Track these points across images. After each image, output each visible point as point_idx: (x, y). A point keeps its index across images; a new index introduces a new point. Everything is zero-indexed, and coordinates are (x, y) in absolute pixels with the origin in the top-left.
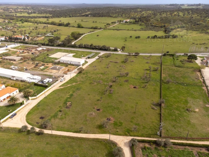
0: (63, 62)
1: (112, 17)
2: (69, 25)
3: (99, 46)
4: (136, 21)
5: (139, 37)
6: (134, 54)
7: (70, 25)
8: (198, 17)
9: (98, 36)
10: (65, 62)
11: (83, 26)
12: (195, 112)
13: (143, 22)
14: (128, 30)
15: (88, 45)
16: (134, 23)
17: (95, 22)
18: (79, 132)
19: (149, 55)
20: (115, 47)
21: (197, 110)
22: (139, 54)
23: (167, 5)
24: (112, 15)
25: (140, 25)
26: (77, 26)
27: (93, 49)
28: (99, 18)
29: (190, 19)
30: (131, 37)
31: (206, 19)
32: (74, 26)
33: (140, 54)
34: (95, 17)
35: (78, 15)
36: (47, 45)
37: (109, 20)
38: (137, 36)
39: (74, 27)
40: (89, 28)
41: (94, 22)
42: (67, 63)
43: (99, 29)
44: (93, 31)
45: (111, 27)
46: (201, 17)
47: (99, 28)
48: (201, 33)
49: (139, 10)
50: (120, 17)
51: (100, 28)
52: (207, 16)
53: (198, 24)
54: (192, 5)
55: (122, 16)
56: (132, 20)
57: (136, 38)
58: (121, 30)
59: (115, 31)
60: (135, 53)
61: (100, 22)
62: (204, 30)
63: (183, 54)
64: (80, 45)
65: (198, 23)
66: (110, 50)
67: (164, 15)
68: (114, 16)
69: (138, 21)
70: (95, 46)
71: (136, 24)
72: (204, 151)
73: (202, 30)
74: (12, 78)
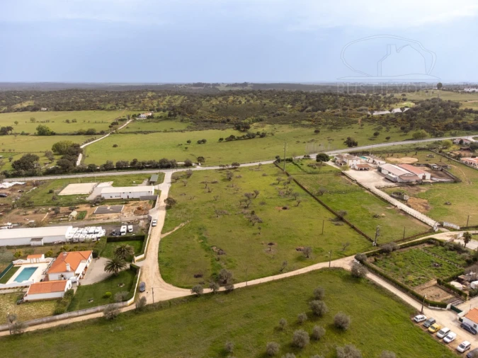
0: (110, 198)
1: (99, 109)
2: (10, 132)
3: (150, 163)
4: (170, 115)
5: (204, 141)
6: (230, 167)
7: (13, 131)
8: (272, 104)
9: (115, 146)
10: (114, 198)
11: (55, 131)
12: (383, 217)
13: (184, 115)
14: (165, 131)
15: (126, 163)
16: (166, 119)
17: (71, 120)
18: (281, 272)
19: (257, 164)
20: (184, 159)
21: (383, 215)
22: (239, 165)
23: (189, 85)
25: (182, 121)
26: (37, 132)
29: (263, 108)
30: (189, 142)
31: (284, 106)
32: (26, 132)
33: (241, 166)
34: (59, 110)
35: (4, 108)
38: (201, 139)
39: (27, 134)
40: (73, 135)
41: (68, 121)
42: (119, 198)
43: (98, 134)
44: (93, 140)
45: (120, 128)
46: (277, 103)
47: (99, 132)
48: (295, 126)
49: (150, 94)
50: (122, 108)
51: (102, 133)
52: (284, 102)
53: (278, 115)
54: (235, 85)
55: (126, 106)
56: (157, 114)
57: (199, 142)
59: (140, 135)
60: (233, 165)
61: (87, 121)
62: (297, 122)
63: (302, 157)
64: (105, 166)
65: (278, 112)
66: (177, 166)
67: (214, 102)
69: (175, 115)
70: (143, 163)
71: (171, 120)
72: (426, 245)
73: (294, 122)
74: (33, 243)
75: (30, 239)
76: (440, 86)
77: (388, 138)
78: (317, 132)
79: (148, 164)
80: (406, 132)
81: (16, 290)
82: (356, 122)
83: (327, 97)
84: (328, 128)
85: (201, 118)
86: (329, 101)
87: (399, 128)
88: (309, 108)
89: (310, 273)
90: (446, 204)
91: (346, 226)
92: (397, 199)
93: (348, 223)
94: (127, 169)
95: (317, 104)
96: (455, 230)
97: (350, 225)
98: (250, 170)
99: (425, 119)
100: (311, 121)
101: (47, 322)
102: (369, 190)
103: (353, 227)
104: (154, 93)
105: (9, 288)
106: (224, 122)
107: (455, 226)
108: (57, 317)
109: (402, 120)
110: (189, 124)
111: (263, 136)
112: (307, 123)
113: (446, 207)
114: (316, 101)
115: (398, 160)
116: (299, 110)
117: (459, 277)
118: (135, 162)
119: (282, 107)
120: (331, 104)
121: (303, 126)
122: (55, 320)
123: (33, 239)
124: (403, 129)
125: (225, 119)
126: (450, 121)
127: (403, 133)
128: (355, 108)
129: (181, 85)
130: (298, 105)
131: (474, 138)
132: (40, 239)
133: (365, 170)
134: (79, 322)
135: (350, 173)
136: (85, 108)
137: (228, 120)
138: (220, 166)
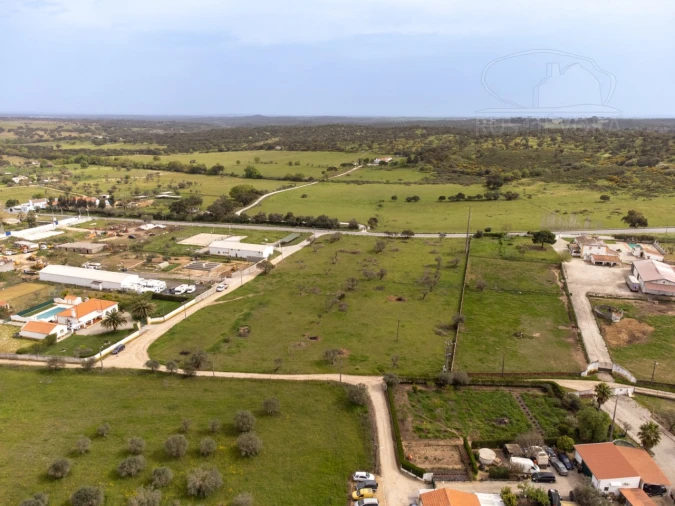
0: (216, 253)
1: (342, 151)
2: (221, 172)
3: (308, 219)
4: (409, 161)
5: (416, 199)
6: (399, 235)
7: (225, 172)
8: (578, 151)
9: (304, 196)
10: (221, 254)
11: (262, 174)
12: (531, 338)
13: (429, 162)
14: (388, 183)
15: (279, 217)
16: (404, 166)
17: (294, 162)
20: (351, 219)
21: (537, 335)
22: (412, 234)
24: (342, 147)
25: (422, 170)
26: (245, 173)
27: (293, 225)
28: (306, 153)
29: (556, 155)
30: (394, 198)
31: (598, 154)
32: (235, 173)
33: (416, 236)
34: (292, 150)
35: (245, 145)
36: (168, 218)
37: (335, 159)
38: (412, 196)
39: (236, 176)
40: (279, 179)
41: (290, 164)
42: (226, 255)
43: (306, 181)
44: (291, 186)
45: (340, 175)
46: (585, 149)
47: (307, 178)
48: (581, 187)
49: (419, 132)
51: (311, 180)
52: (600, 148)
53: (575, 168)
55: (370, 147)
56: (399, 159)
57: (409, 200)
58: (368, 182)
59: (352, 185)
60: (404, 233)
61: (310, 165)
62: (589, 181)
63: (525, 234)
64: (257, 217)
65: (577, 164)
66: (338, 227)
68: (348, 148)
69: (416, 161)
70: (299, 219)
74: (94, 286)
75: (92, 281)
84: (634, 194)
85: (451, 166)
89: (306, 382)
94: (278, 223)
100: (611, 180)
101: (10, 359)
102: (570, 295)
104: (424, 131)
105: (25, 322)
106: (478, 174)
107: (631, 377)
108: (19, 356)
110: (429, 175)
111: (512, 198)
112: (606, 183)
116: (616, 163)
117: (508, 446)
121: (594, 187)
122: (17, 359)
123: (94, 282)
125: (485, 169)
130: (621, 156)
133: (608, 265)
134: (27, 366)
135: (574, 265)
136: (322, 149)
138: (386, 232)
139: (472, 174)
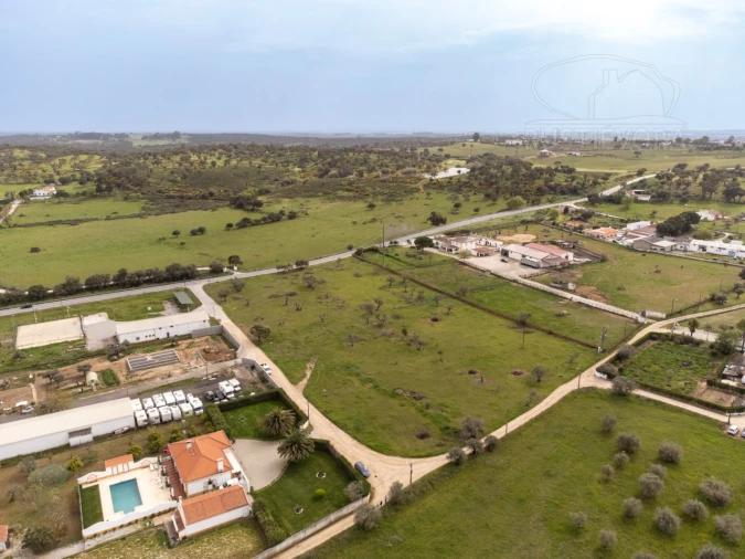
0: (134, 341)
5: (202, 231)
6: (295, 267)
9: (35, 250)
10: (143, 339)
12: (568, 314)
14: (108, 218)
15: (106, 278)
16: (92, 196)
18: (528, 407)
19: (335, 258)
21: (565, 312)
22: (307, 263)
25: (126, 199)
27: (136, 284)
29: (259, 172)
30: (175, 233)
33: (311, 263)
38: (197, 228)
42: (152, 338)
46: (276, 164)
53: (288, 183)
54: (157, 136)
57: (194, 233)
60: (297, 264)
62: (330, 193)
65: (285, 179)
67: (169, 164)
69: (109, 189)
70: (139, 275)
71: (104, 197)
72: (653, 343)
73: (325, 194)
74: (74, 441)
75: (66, 435)
76: (476, 137)
77: (477, 210)
78: (371, 206)
79: (148, 275)
80: (495, 200)
81: (139, 527)
82: (418, 190)
83: (351, 154)
84: (382, 200)
85: (160, 192)
86: (357, 160)
87: (482, 196)
88: (334, 172)
89: (563, 401)
90: (619, 289)
91: (538, 333)
92: (562, 289)
93: (538, 329)
94: (106, 288)
95: (339, 164)
96: (661, 319)
97: (543, 331)
98: (327, 269)
99: (509, 182)
100: (350, 191)
102: (515, 281)
103: (550, 333)
105: (122, 526)
106: (204, 197)
107: (659, 315)
108: (278, 548)
109: (480, 184)
110: (142, 203)
111: (292, 216)
112: (345, 194)
113: (622, 292)
114: (337, 161)
115: (511, 238)
116: (316, 175)
117: (723, 373)
118: (123, 273)
119: (288, 171)
120: (361, 165)
121: (342, 198)
122: (276, 555)
123: (72, 434)
124: (488, 196)
125: (204, 192)
126: (539, 183)
127: (490, 202)
128: (398, 169)
129: (54, 136)
130: (309, 166)
131: (576, 204)
132: (87, 431)
133: (486, 255)
135: (471, 260)
137: (211, 194)
138: (278, 268)
139: (195, 197)
